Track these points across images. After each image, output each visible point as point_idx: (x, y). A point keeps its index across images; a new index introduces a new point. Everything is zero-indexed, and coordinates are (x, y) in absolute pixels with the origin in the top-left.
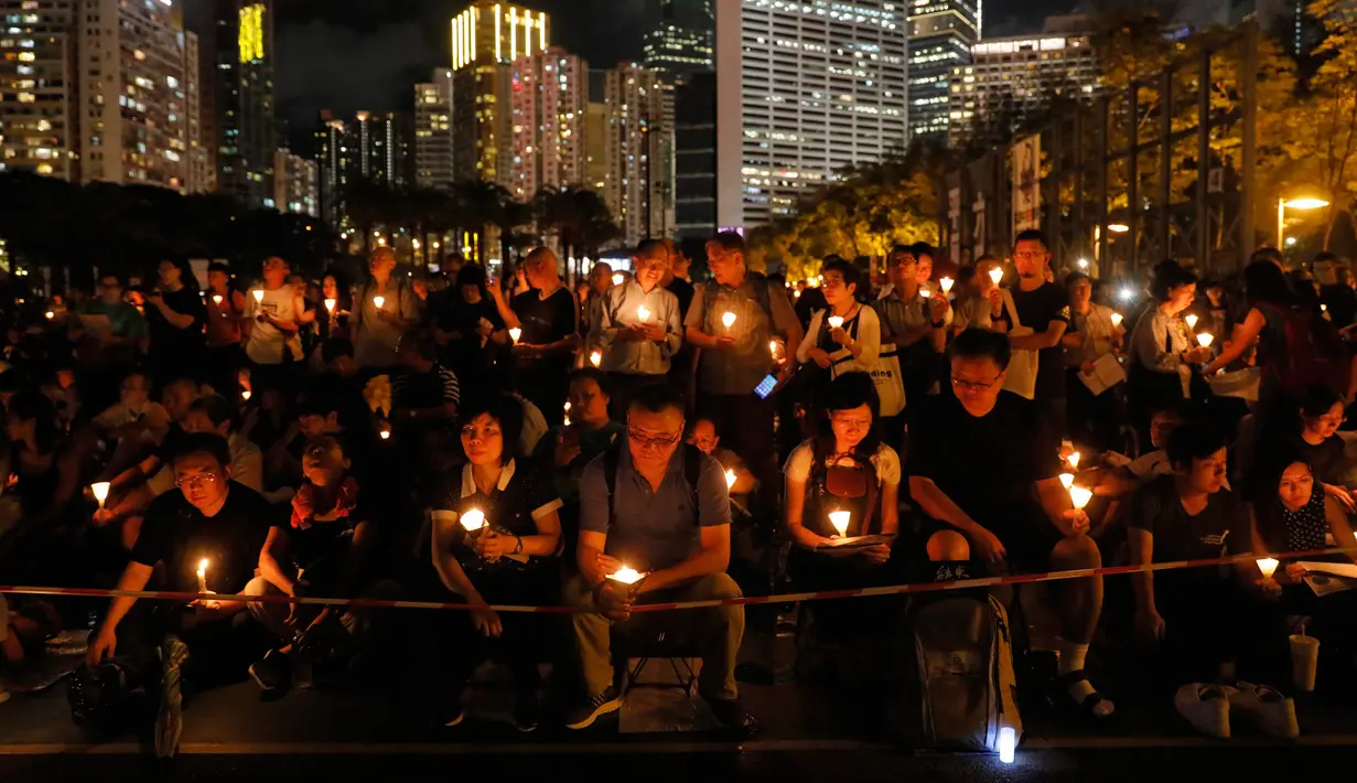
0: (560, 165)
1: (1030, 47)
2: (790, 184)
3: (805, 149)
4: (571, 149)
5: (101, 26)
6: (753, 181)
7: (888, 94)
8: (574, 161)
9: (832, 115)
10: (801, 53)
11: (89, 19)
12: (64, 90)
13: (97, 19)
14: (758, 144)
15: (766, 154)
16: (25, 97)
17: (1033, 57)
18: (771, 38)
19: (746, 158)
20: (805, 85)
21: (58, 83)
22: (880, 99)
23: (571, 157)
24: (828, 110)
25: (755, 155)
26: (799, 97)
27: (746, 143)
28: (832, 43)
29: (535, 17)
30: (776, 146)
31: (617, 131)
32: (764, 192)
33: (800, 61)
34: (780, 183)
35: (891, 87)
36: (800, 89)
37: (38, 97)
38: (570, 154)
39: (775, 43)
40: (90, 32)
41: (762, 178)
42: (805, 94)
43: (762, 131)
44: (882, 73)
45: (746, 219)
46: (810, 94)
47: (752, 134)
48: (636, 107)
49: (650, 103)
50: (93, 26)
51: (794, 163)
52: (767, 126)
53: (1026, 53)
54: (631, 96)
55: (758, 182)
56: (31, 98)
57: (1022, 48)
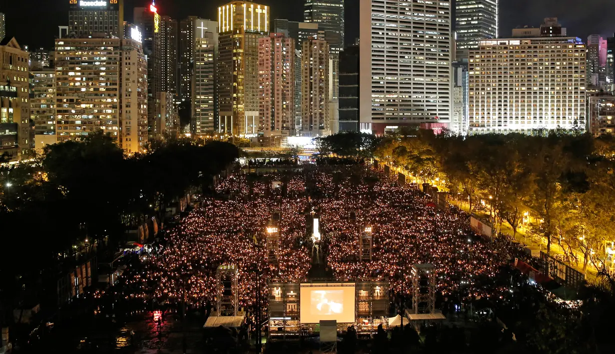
0: (283, 90)
1: (505, 44)
2: (394, 101)
3: (401, 83)
4: (288, 83)
5: (131, 61)
6: (376, 100)
7: (442, 55)
8: (289, 89)
9: (414, 66)
10: (399, 38)
11: (126, 58)
12: (117, 87)
13: (129, 59)
14: (379, 83)
15: (383, 87)
16: (102, 89)
17: (506, 48)
18: (385, 32)
19: (374, 89)
20: (401, 53)
21: (116, 84)
22: (437, 57)
23: (288, 87)
24: (412, 64)
25: (377, 88)
26: (399, 59)
27: (373, 82)
28: (414, 32)
29: (262, 9)
30: (387, 83)
31: (308, 71)
32: (382, 105)
33: (399, 42)
34: (389, 101)
35: (442, 51)
36: (399, 55)
37: (107, 90)
38: (288, 85)
39: (387, 34)
40: (126, 64)
41: (381, 99)
42: (401, 57)
43: (381, 76)
44: (438, 44)
45: (373, 118)
46: (404, 57)
47: (376, 77)
48: (317, 60)
49: (324, 57)
50: (128, 61)
51: (396, 90)
52: (383, 74)
53: (503, 46)
54: (315, 54)
55: (378, 100)
56: (105, 90)
57: (501, 44)
